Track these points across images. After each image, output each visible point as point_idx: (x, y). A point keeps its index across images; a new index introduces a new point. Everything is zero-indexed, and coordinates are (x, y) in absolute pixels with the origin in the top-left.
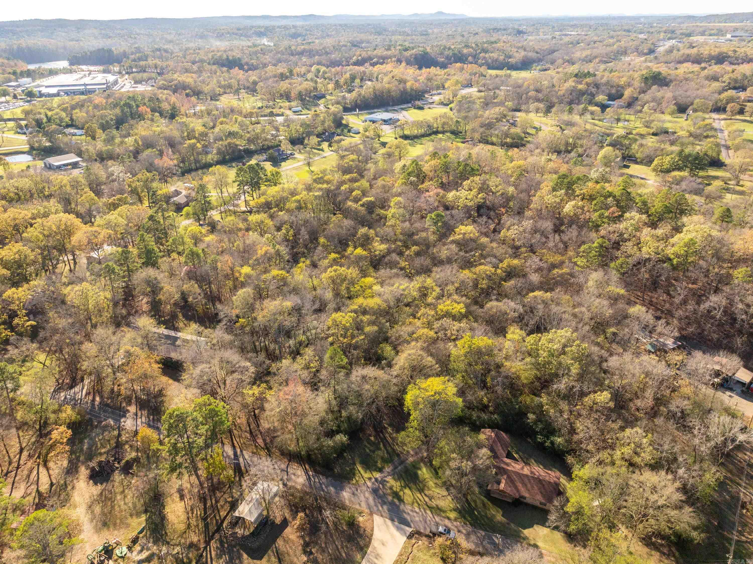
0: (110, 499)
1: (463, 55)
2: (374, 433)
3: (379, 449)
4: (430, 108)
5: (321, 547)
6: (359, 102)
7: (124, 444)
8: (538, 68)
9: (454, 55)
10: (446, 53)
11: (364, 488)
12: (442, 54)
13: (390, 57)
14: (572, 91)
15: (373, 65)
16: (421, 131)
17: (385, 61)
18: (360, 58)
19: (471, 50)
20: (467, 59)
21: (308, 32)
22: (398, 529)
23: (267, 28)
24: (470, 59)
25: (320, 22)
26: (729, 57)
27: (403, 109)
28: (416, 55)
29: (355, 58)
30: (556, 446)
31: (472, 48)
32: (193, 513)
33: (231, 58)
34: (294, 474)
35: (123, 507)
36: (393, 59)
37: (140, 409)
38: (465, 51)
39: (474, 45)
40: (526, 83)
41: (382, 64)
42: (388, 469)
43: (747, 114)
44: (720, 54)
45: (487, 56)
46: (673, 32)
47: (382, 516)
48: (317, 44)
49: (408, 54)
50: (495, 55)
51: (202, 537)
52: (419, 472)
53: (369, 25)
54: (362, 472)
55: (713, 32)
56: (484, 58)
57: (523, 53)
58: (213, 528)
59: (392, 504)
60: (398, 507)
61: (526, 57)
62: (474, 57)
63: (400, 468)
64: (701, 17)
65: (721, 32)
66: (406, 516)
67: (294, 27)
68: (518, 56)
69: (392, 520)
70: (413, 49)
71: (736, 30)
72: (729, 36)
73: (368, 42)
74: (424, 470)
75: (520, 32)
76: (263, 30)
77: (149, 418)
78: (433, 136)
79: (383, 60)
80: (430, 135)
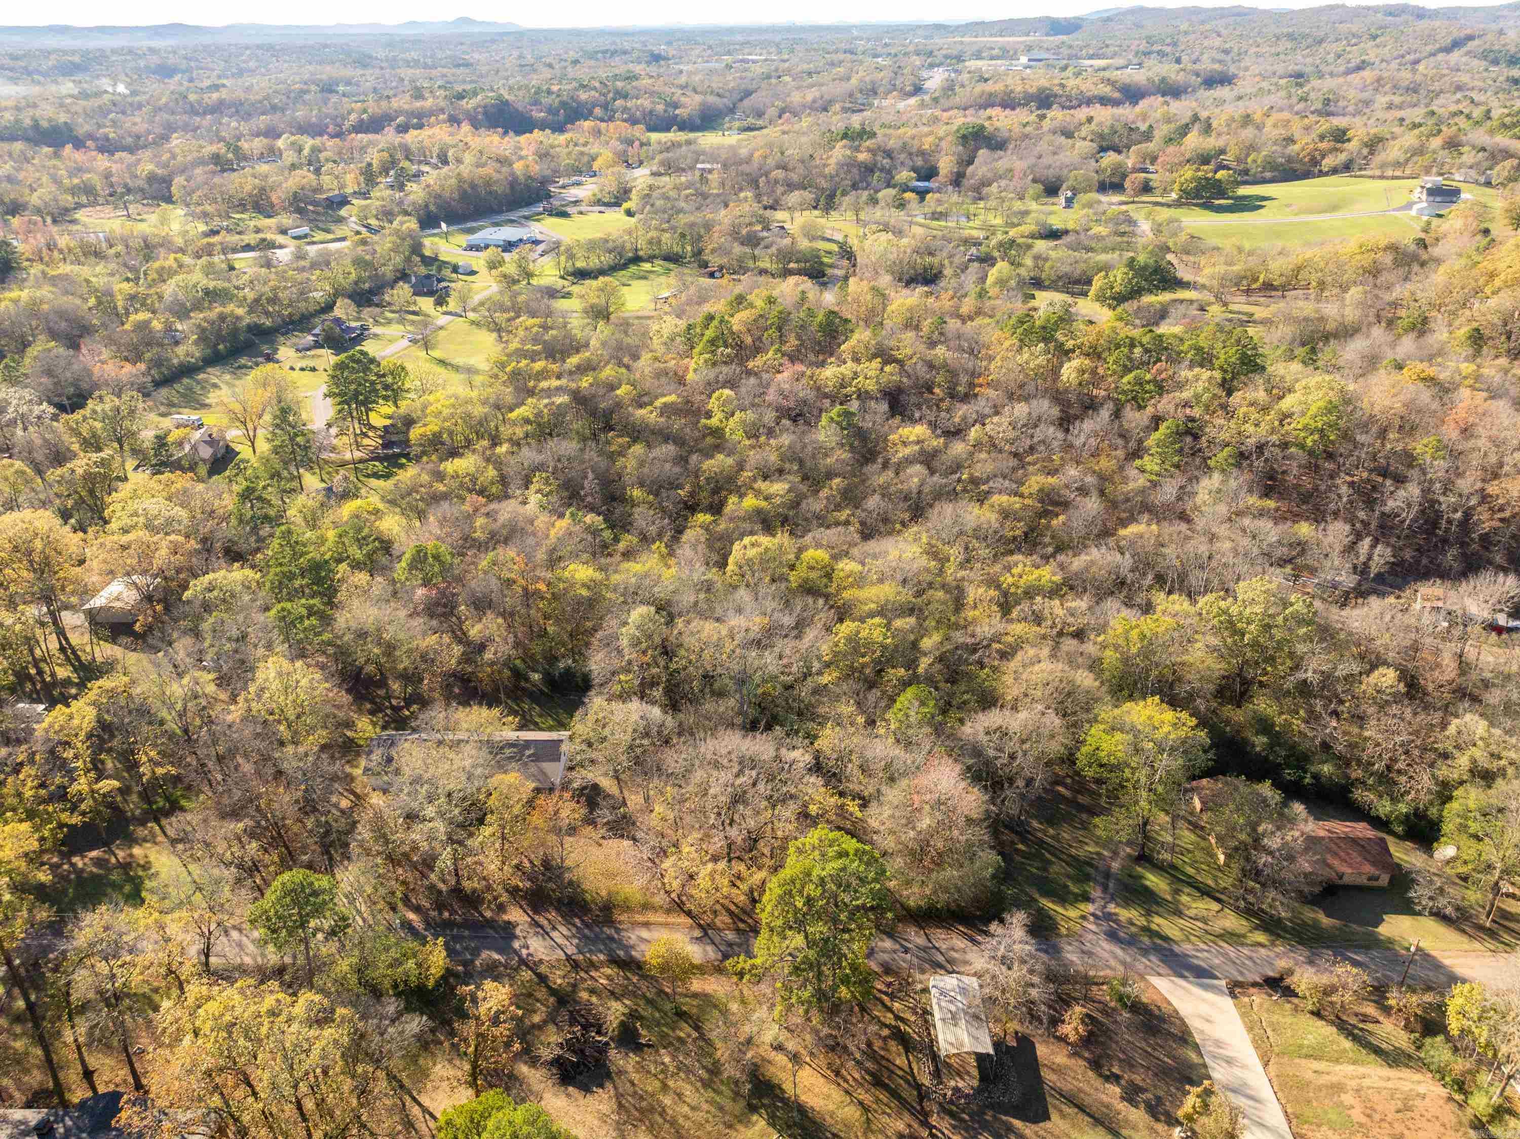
0: (652, 1110)
1: (580, 104)
2: (1016, 839)
3: (1049, 862)
4: (581, 213)
5: (1120, 1060)
6: (432, 208)
7: (574, 992)
8: (737, 124)
9: (563, 104)
10: (546, 100)
11: (1090, 936)
12: (536, 103)
13: (431, 113)
14: (849, 165)
15: (403, 129)
16: (607, 259)
17: (424, 120)
18: (365, 116)
19: (593, 93)
20: (591, 113)
21: (193, 64)
22: (1206, 988)
23: (85, 54)
24: (598, 111)
25: (207, 40)
26: (1056, 96)
27: (527, 218)
28: (485, 107)
29: (353, 117)
30: (1323, 780)
31: (595, 89)
32: (846, 1081)
33: (44, 124)
34: (953, 949)
35: (699, 1116)
36: (441, 117)
37: (536, 911)
38: (583, 96)
39: (597, 85)
40: (757, 154)
41: (420, 127)
42: (1096, 893)
43: (1158, 192)
44: (1042, 90)
45: (629, 104)
46: (930, 54)
47: (1160, 975)
48: (232, 89)
49: (469, 104)
50: (645, 103)
51: (907, 1117)
52: (1148, 883)
53: (326, 46)
54: (1060, 910)
55: (995, 52)
56: (625, 109)
57: (698, 98)
58: (910, 1094)
59: (1157, 949)
60: (1172, 951)
61: (703, 104)
62: (605, 106)
63: (1111, 885)
64: (958, 27)
65: (1007, 54)
66: (1196, 962)
67: (152, 50)
68: (690, 105)
69: (1182, 976)
70: (475, 94)
71: (1029, 48)
72: (1024, 60)
73: (348, 83)
74: (1150, 876)
75: (656, 58)
76: (77, 59)
77: (574, 925)
78: (633, 269)
79: (419, 120)
80: (624, 266)
